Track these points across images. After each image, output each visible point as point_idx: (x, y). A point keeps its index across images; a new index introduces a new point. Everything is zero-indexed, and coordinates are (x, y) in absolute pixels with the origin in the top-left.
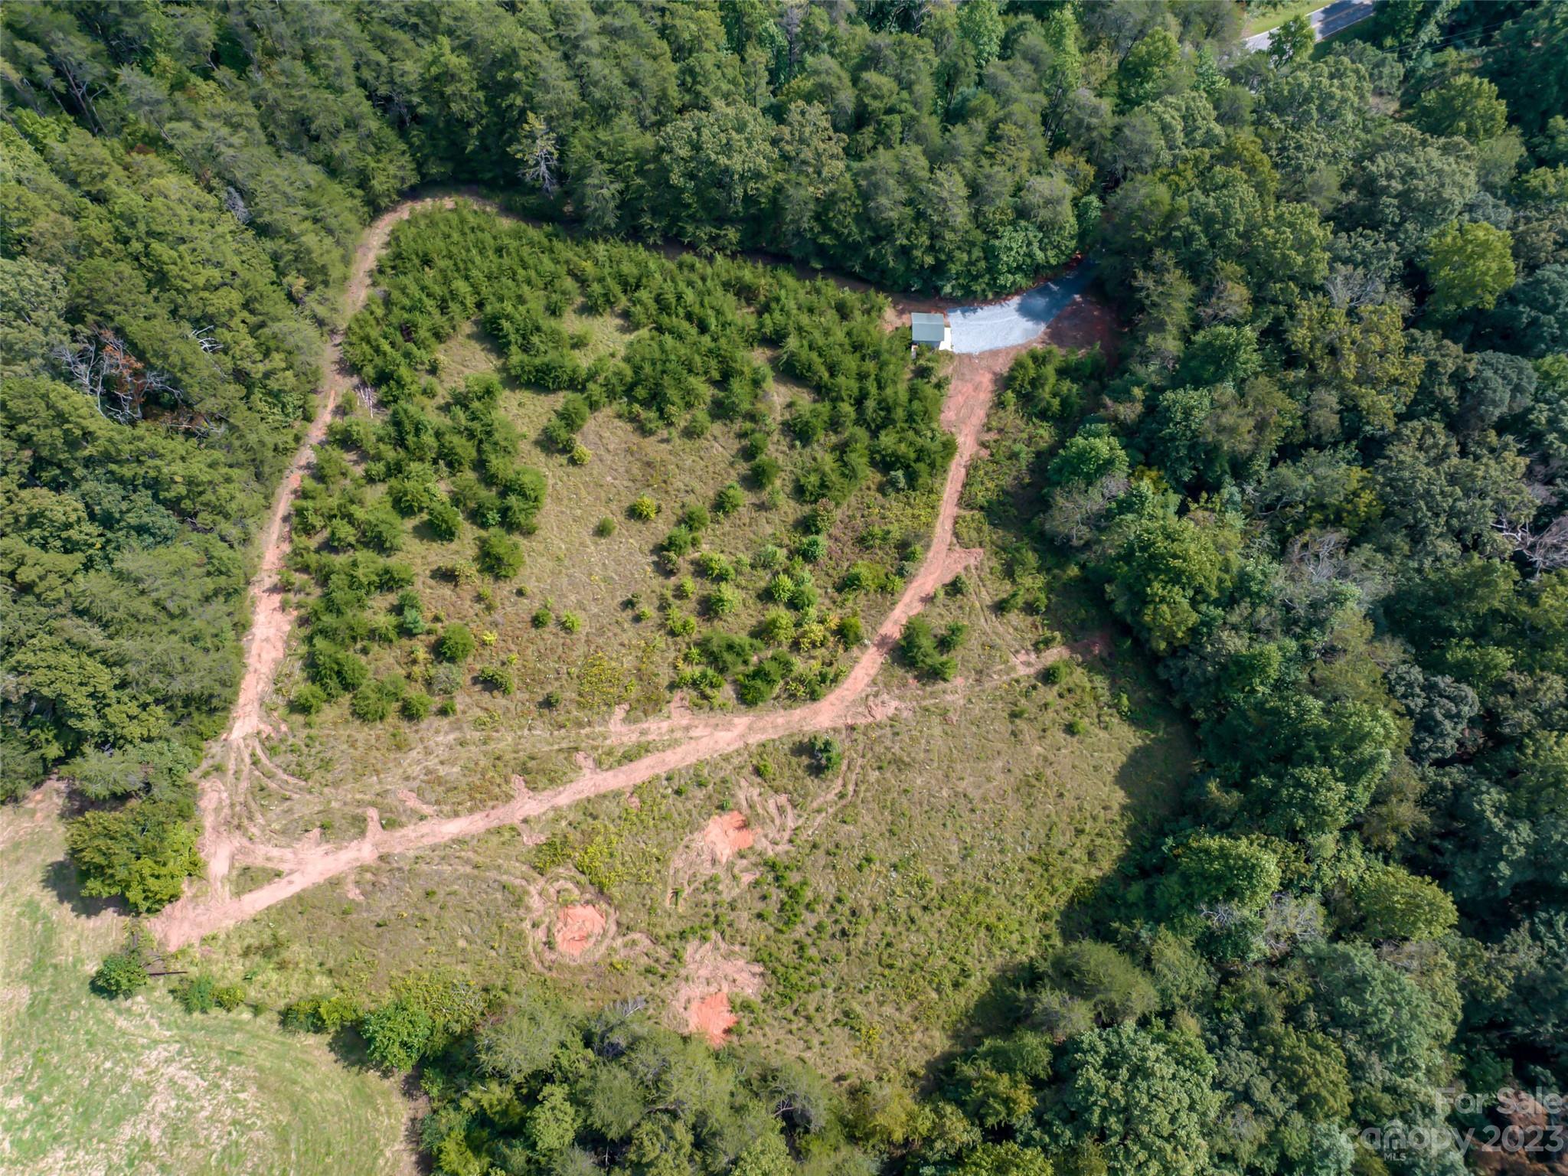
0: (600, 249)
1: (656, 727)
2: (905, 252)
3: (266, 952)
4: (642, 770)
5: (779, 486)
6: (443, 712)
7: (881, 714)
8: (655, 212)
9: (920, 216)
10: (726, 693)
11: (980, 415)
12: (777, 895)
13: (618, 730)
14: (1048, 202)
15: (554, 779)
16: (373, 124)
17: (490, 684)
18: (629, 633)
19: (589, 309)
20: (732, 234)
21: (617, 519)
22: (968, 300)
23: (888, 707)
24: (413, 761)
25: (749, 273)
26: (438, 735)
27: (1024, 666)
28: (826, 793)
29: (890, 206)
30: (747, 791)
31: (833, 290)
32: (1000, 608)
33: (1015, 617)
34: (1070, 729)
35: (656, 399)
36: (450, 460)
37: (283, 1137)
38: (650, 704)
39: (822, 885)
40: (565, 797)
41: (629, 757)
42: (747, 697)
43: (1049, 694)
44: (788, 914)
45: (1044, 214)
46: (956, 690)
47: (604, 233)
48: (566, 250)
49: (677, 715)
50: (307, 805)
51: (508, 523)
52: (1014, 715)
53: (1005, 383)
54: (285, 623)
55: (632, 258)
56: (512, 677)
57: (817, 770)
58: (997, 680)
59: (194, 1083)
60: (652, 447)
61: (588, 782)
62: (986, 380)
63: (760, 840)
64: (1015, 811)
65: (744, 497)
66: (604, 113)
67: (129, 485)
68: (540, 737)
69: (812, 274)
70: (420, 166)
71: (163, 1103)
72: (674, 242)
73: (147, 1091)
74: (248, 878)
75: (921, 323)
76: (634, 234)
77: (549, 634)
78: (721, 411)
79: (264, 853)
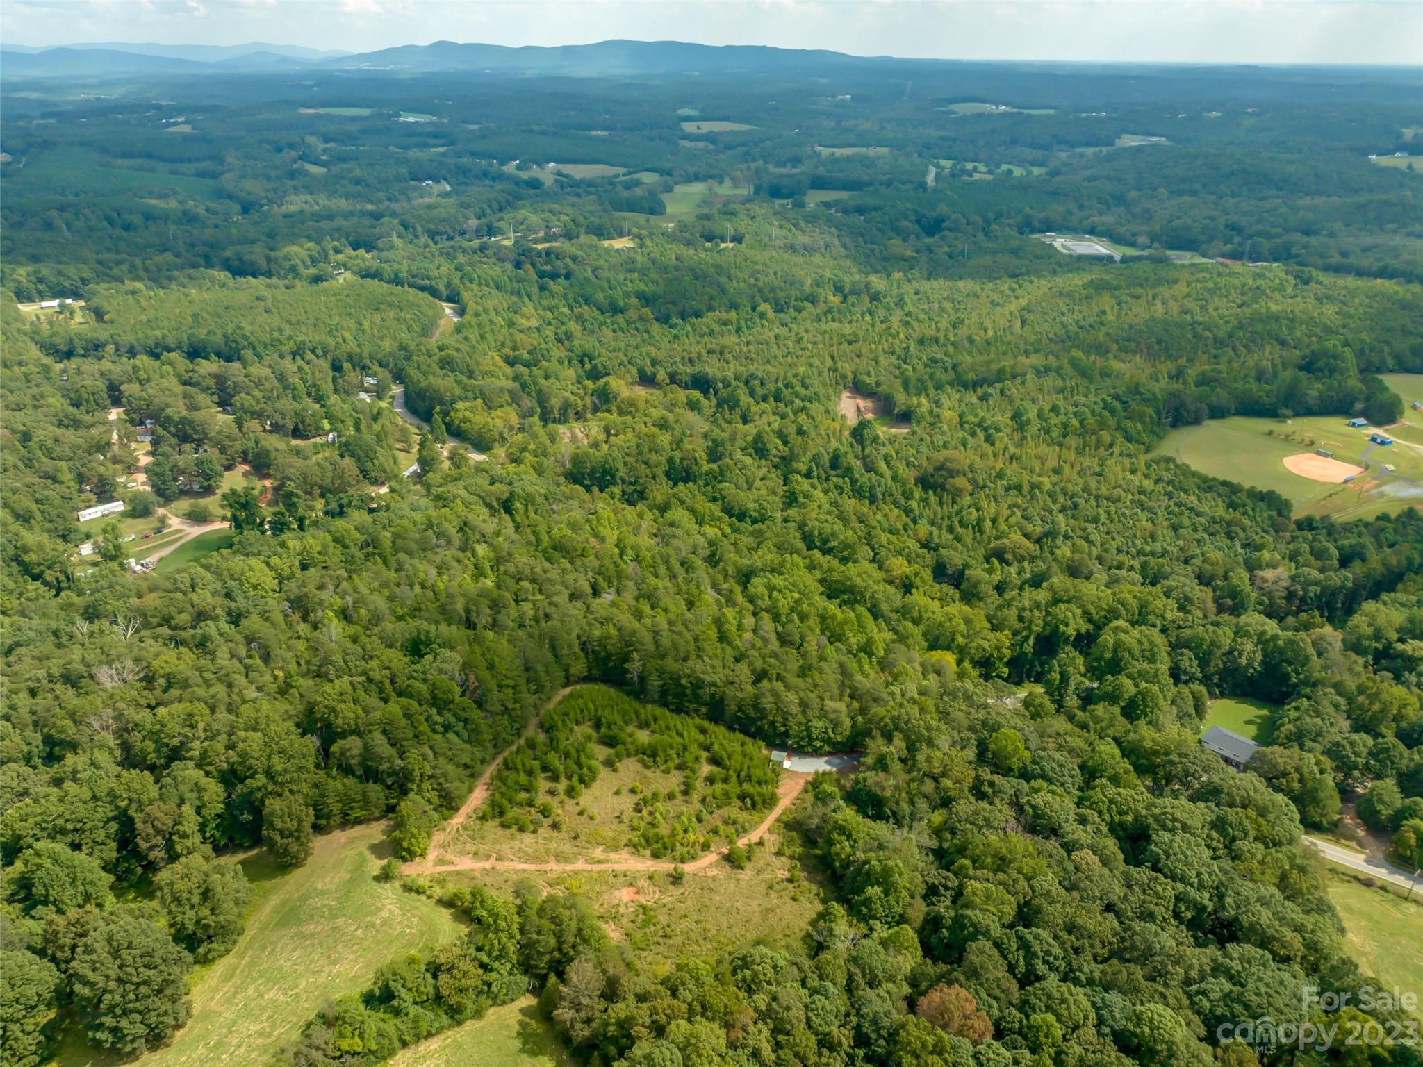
0: (649, 707)
1: (613, 856)
2: (773, 723)
3: (439, 882)
4: (603, 867)
5: (695, 797)
6: (534, 832)
7: (710, 874)
8: (674, 696)
9: (778, 708)
10: (648, 852)
11: (795, 794)
12: (642, 917)
13: (598, 852)
14: (835, 711)
15: (567, 861)
16: (577, 649)
17: (555, 826)
18: (615, 826)
19: (640, 727)
20: (704, 709)
21: (624, 791)
22: (799, 751)
23: (715, 872)
24: (516, 844)
25: (706, 724)
26: (528, 838)
27: (782, 874)
28: (676, 892)
29: (767, 702)
30: (643, 883)
31: (739, 736)
32: (779, 854)
33: (783, 859)
34: (794, 899)
35: (654, 755)
36: (567, 755)
37: (422, 934)
38: (615, 848)
39: (663, 919)
40: (569, 867)
41: (599, 862)
42: (656, 856)
43: (791, 886)
44: (646, 924)
45: (832, 716)
46: (746, 875)
47: (653, 702)
48: (636, 704)
49: (624, 854)
50: (470, 847)
51: (581, 781)
52: (771, 887)
53: (807, 782)
54: (485, 794)
55: (659, 711)
56: (564, 827)
57: (673, 883)
58: (767, 876)
59: (397, 911)
60: (648, 773)
61: (580, 865)
62: (802, 782)
63: (642, 899)
64: (757, 919)
65: (680, 797)
66: (663, 657)
67: (459, 719)
68: (567, 848)
69: (734, 730)
70: (590, 669)
71: (385, 914)
72: (679, 710)
73: (380, 910)
74: (441, 862)
75: (776, 755)
76: (665, 705)
77: (583, 818)
78: (680, 767)
79: (448, 857)
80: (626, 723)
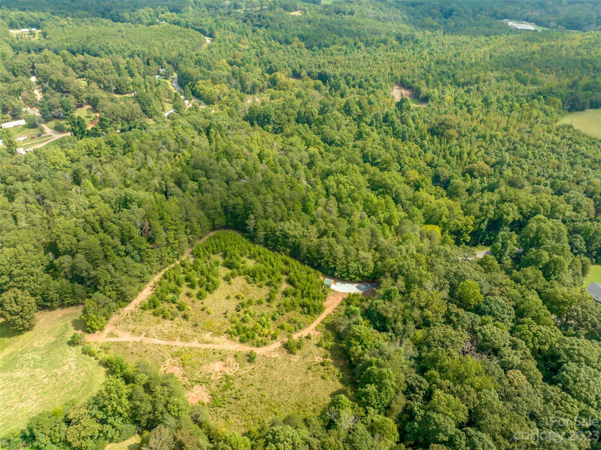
0: (257, 246)
1: (216, 339)
2: (327, 262)
3: (105, 349)
4: (208, 346)
5: (274, 304)
6: (172, 320)
7: (273, 356)
8: (272, 241)
9: (331, 254)
10: (238, 338)
11: (335, 305)
12: (224, 383)
13: (207, 336)
14: (364, 258)
15: (187, 340)
16: (219, 210)
17: (185, 317)
18: (222, 320)
19: (250, 258)
20: (288, 250)
21: (232, 297)
22: (342, 279)
23: (277, 355)
24: (159, 327)
25: (288, 259)
26: (168, 323)
27: (318, 359)
28: (249, 367)
29: (325, 249)
30: (230, 359)
31: (307, 268)
32: (318, 345)
33: (321, 349)
34: (323, 378)
35: (254, 276)
36: (202, 273)
37: (84, 383)
38: (218, 334)
39: (237, 385)
40: (187, 345)
41: (206, 343)
42: (242, 341)
43: (322, 368)
44: (225, 388)
45: (363, 261)
46: (296, 358)
47: (260, 243)
48: (250, 245)
49: (223, 338)
50: (131, 327)
51: (207, 289)
52: (309, 369)
53: (344, 299)
54: (150, 293)
55: (262, 249)
56: (190, 318)
57: (249, 361)
58: (309, 360)
59: (74, 367)
60: (249, 286)
61: (195, 344)
62: (340, 298)
63: (227, 371)
64: (298, 390)
65: (265, 303)
66: (267, 218)
67: (135, 248)
68: (189, 332)
69: (304, 264)
70: (227, 222)
71: (66, 368)
72: (274, 250)
73: (65, 364)
74: (111, 335)
75: (327, 281)
76: (266, 246)
77: (203, 313)
78: (269, 284)
79: (117, 332)
80: (241, 255)
